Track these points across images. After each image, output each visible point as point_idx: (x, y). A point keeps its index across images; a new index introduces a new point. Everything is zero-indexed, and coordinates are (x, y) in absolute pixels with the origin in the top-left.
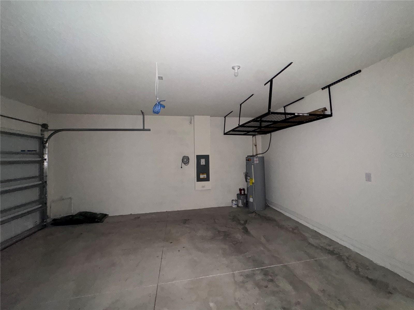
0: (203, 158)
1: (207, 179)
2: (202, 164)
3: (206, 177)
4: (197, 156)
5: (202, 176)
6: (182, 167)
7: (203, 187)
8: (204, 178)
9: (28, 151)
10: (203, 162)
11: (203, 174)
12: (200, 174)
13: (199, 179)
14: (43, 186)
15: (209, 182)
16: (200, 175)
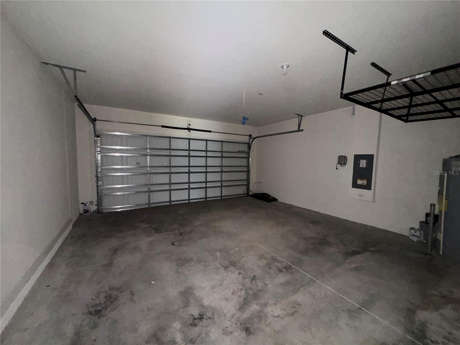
0: (363, 159)
1: (368, 187)
2: (361, 166)
3: (366, 184)
4: (356, 156)
5: (359, 182)
6: (337, 168)
7: (361, 196)
8: (363, 184)
9: (241, 151)
10: (363, 163)
11: (362, 179)
12: (358, 179)
13: (355, 185)
14: (248, 172)
15: (370, 191)
16: (358, 181)
